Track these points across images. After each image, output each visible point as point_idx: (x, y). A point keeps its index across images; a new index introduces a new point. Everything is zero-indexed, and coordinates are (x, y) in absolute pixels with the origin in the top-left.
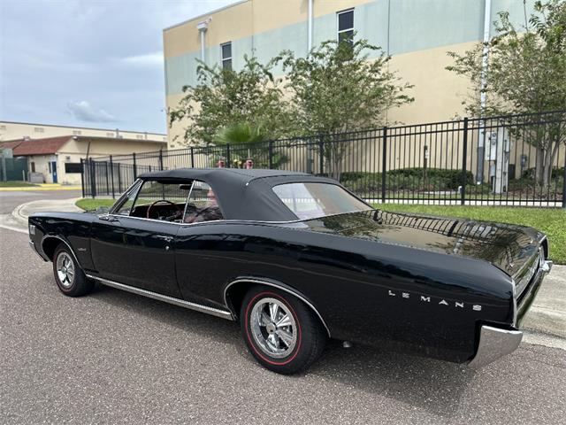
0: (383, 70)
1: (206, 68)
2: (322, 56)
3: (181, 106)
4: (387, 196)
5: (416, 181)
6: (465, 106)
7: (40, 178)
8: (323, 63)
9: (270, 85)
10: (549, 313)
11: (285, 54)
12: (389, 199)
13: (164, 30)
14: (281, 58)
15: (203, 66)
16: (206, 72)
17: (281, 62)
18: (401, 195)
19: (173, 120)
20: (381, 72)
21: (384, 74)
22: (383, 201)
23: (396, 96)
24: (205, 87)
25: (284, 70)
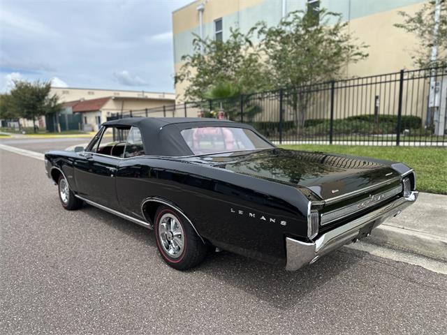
0: (342, 33)
1: (200, 40)
2: (288, 24)
3: (182, 71)
4: (334, 138)
5: (367, 126)
6: (414, 60)
7: (90, 128)
8: (290, 30)
9: (251, 50)
10: (422, 236)
11: (259, 24)
12: (336, 141)
13: (173, 13)
14: (256, 28)
15: (198, 39)
16: (201, 44)
17: (256, 32)
19: (176, 82)
20: (339, 34)
21: (342, 36)
22: (331, 142)
23: (352, 54)
24: (199, 55)
25: (258, 37)
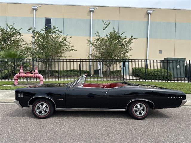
18: (74, 78)
